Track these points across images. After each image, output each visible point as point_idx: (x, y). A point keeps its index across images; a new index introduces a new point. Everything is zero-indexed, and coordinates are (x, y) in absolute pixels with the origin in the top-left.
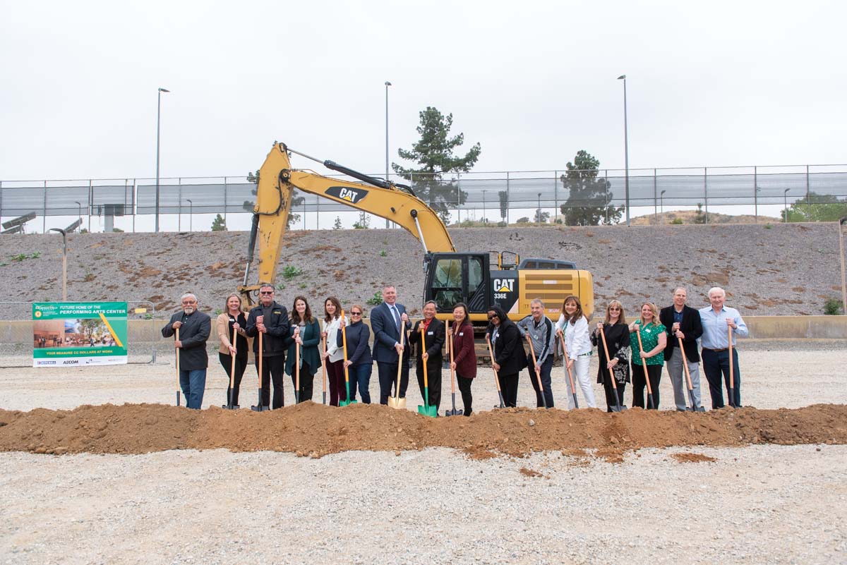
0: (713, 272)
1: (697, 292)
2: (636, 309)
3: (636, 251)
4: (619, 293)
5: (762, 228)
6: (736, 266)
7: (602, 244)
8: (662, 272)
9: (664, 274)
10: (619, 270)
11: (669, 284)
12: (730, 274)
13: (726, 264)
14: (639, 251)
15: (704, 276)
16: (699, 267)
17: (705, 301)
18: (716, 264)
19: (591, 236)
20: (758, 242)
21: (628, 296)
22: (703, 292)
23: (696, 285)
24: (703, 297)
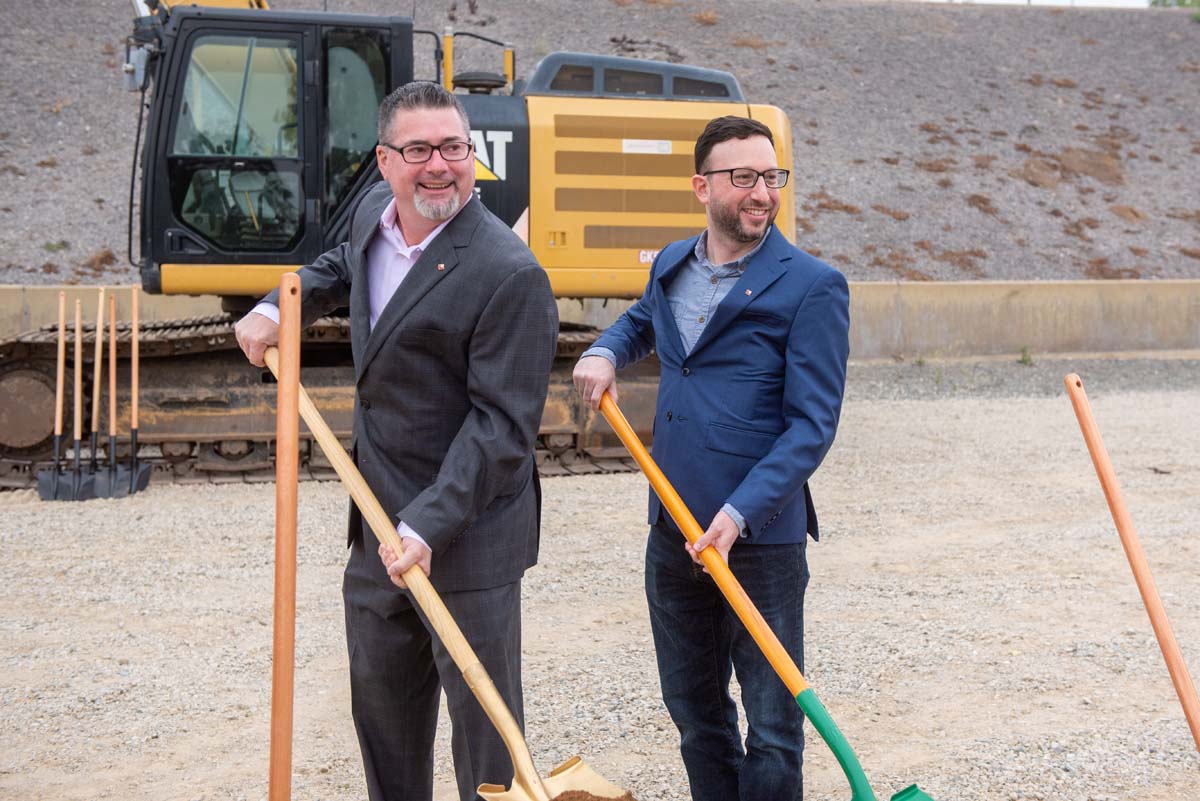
0: (1075, 144)
1: (1041, 204)
2: (872, 256)
3: (848, 74)
4: (814, 204)
5: (1187, 21)
6: (1132, 126)
7: (746, 51)
8: (932, 141)
9: (938, 147)
10: (807, 132)
11: (957, 178)
12: (1122, 153)
13: (1107, 124)
14: (857, 76)
15: (1053, 157)
16: (1034, 128)
17: (1067, 232)
18: (1081, 122)
19: (709, 23)
20: (1182, 61)
21: (843, 215)
22: (1059, 205)
23: (1034, 184)
24: (1059, 220)
